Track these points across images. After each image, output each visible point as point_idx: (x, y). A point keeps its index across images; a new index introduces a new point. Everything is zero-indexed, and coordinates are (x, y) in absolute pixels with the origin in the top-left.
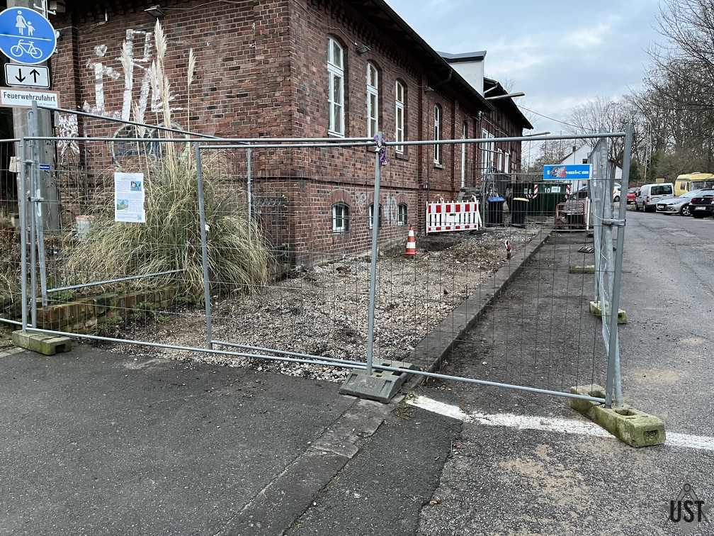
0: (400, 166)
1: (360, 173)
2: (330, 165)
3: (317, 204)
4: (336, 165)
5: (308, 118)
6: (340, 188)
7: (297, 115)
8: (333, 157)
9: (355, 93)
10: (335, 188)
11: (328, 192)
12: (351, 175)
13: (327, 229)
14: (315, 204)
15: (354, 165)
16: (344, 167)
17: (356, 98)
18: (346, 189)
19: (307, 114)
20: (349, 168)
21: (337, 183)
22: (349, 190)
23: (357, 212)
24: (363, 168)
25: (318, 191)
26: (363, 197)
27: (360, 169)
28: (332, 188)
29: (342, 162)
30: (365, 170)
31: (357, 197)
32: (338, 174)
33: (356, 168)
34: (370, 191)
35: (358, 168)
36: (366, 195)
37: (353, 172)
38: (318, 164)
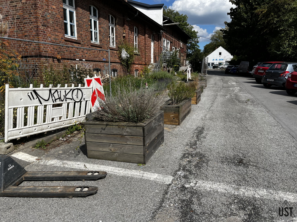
0: (112, 53)
1: (87, 55)
2: (67, 51)
4: (71, 51)
5: (49, 30)
6: (74, 61)
7: (41, 28)
8: (68, 47)
9: (82, 19)
11: (66, 63)
12: (80, 56)
15: (83, 51)
16: (76, 52)
17: (83, 21)
19: (48, 27)
20: (79, 52)
21: (72, 60)
22: (80, 62)
26: (89, 66)
27: (87, 53)
28: (69, 61)
29: (75, 50)
30: (90, 54)
31: (85, 66)
32: (72, 55)
33: (84, 53)
34: (93, 63)
35: (85, 53)
36: (91, 65)
37: (82, 54)
38: (58, 50)
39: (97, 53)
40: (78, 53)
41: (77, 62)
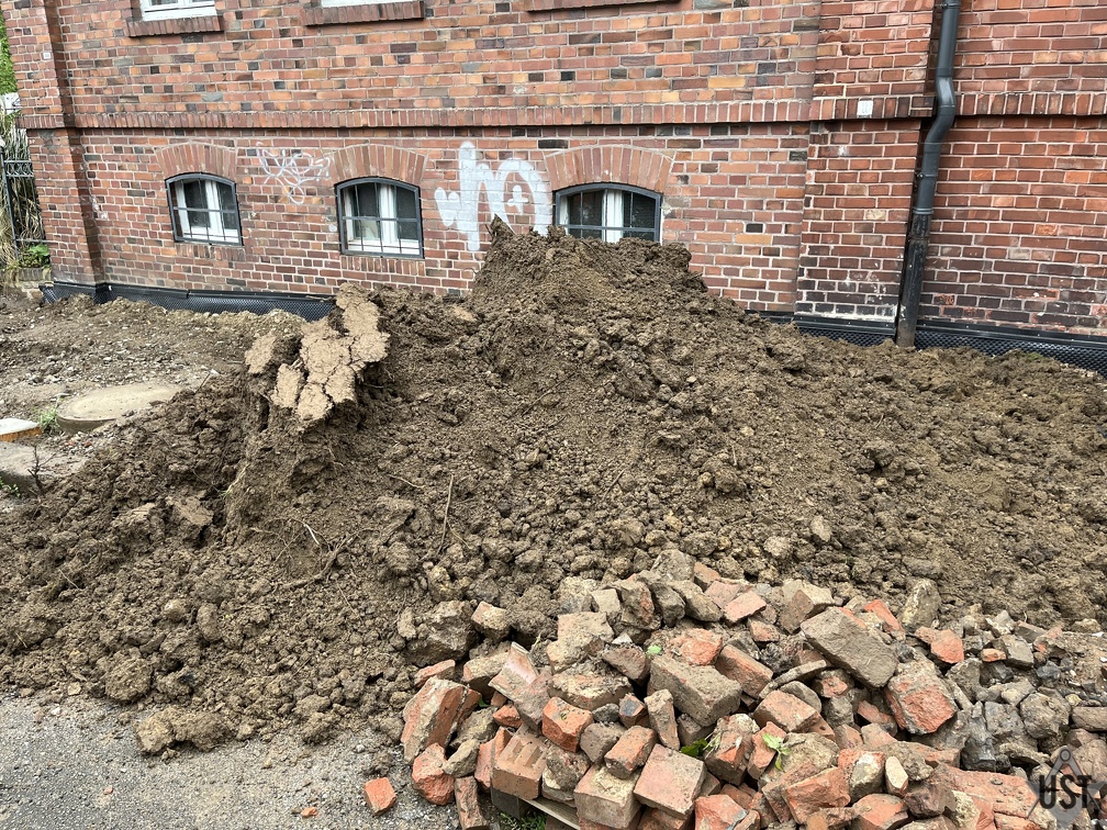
1: (280, 99)
2: (148, 89)
3: (119, 176)
4: (168, 89)
6: (191, 141)
8: (155, 70)
10: (172, 141)
11: (150, 151)
12: (235, 106)
13: (155, 227)
14: (112, 176)
15: (249, 77)
16: (202, 88)
18: (216, 142)
20: (223, 88)
21: (179, 130)
22: (231, 144)
23: (276, 199)
24: (289, 83)
25: (118, 150)
26: (303, 163)
27: (277, 85)
28: (164, 141)
29: (193, 78)
30: (300, 85)
31: (271, 162)
32: (181, 107)
33: (257, 86)
34: (339, 144)
35: (267, 85)
36: (319, 155)
37: (240, 97)
38: (108, 93)
39: (369, 72)
40: (217, 94)
41: (212, 145)
